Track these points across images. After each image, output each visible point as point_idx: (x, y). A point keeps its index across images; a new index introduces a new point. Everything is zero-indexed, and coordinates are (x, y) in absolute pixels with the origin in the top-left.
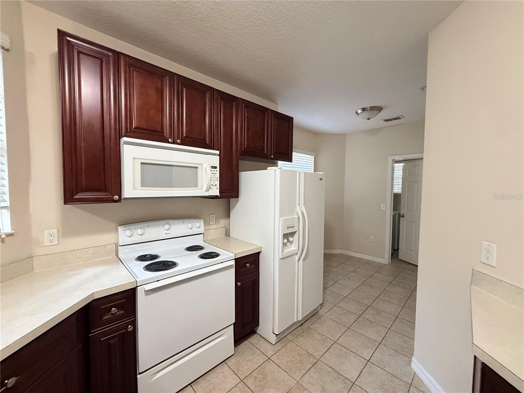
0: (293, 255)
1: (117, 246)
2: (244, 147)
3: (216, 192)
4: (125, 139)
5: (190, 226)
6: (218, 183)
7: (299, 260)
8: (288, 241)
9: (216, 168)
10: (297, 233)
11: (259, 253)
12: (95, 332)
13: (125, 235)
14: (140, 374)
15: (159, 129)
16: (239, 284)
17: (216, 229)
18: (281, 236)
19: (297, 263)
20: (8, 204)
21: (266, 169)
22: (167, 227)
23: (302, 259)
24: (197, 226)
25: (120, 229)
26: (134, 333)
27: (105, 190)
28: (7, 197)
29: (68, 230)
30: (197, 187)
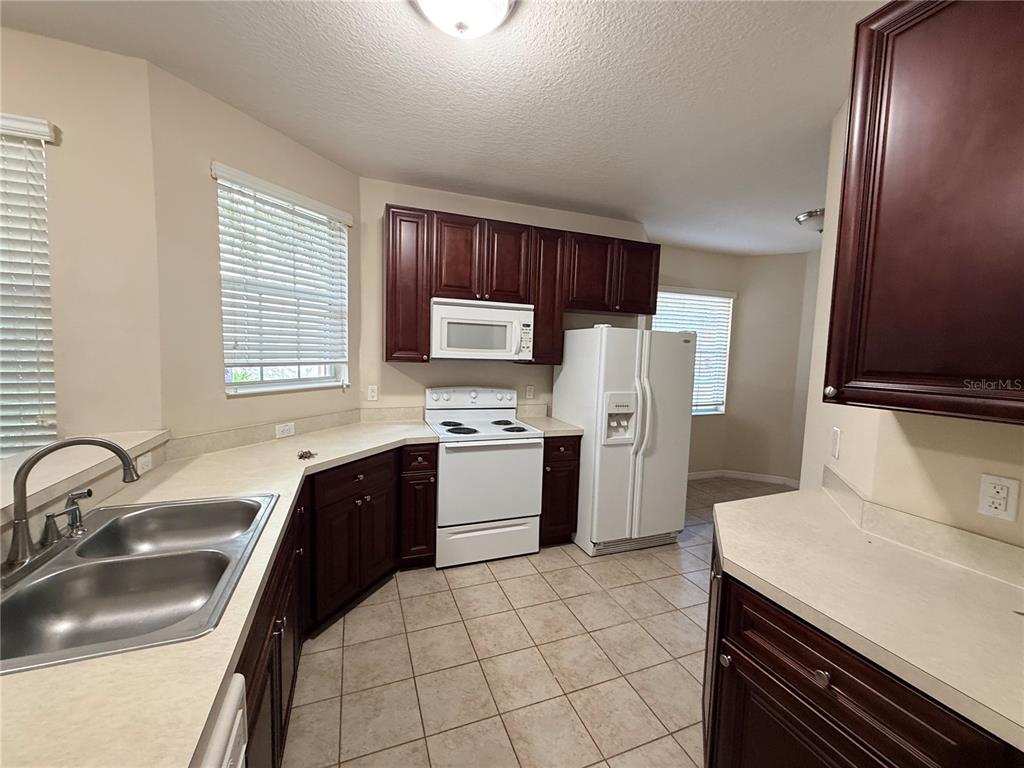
0: (626, 445)
1: (424, 409)
2: (573, 295)
3: (528, 355)
4: (435, 299)
5: (499, 396)
6: (531, 345)
7: (636, 453)
8: (619, 425)
9: (529, 326)
10: (634, 416)
11: (580, 437)
12: (406, 474)
13: (432, 398)
14: (440, 527)
15: (467, 284)
16: (548, 469)
17: (534, 405)
18: (605, 417)
19: (632, 457)
20: (346, 360)
21: (593, 327)
22: (473, 394)
23: (640, 453)
24: (509, 398)
25: (427, 391)
26: (435, 484)
27: (416, 350)
28: (346, 354)
29: (385, 389)
30: (505, 348)
